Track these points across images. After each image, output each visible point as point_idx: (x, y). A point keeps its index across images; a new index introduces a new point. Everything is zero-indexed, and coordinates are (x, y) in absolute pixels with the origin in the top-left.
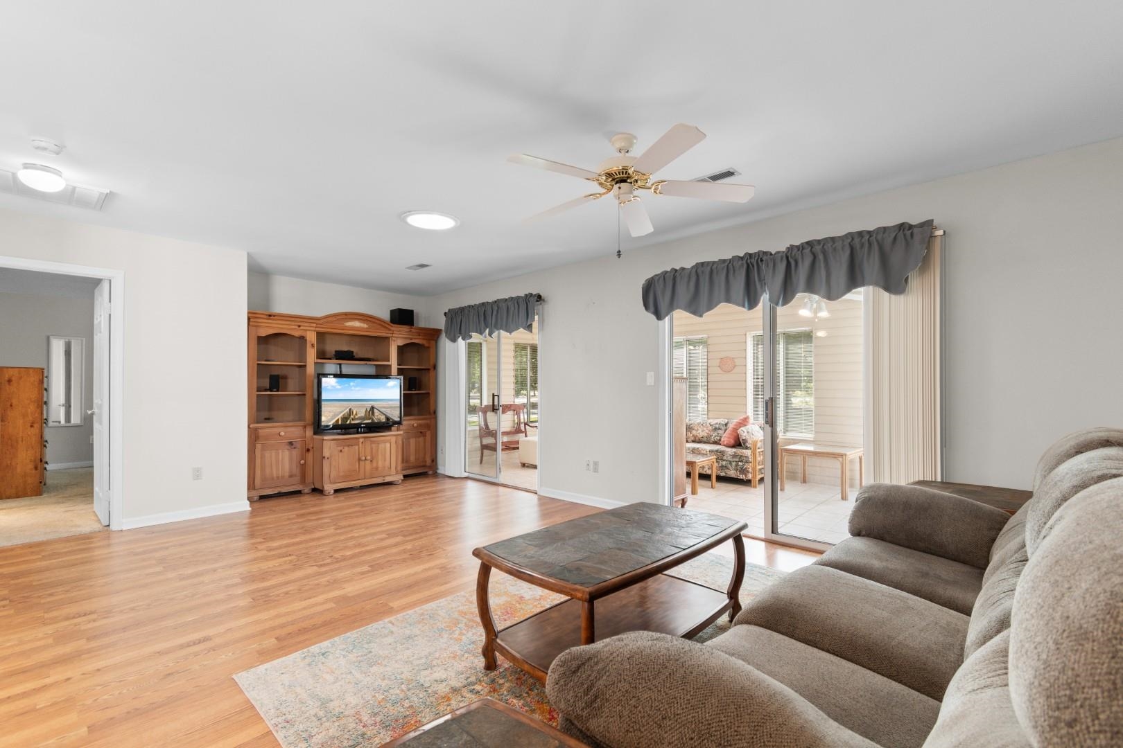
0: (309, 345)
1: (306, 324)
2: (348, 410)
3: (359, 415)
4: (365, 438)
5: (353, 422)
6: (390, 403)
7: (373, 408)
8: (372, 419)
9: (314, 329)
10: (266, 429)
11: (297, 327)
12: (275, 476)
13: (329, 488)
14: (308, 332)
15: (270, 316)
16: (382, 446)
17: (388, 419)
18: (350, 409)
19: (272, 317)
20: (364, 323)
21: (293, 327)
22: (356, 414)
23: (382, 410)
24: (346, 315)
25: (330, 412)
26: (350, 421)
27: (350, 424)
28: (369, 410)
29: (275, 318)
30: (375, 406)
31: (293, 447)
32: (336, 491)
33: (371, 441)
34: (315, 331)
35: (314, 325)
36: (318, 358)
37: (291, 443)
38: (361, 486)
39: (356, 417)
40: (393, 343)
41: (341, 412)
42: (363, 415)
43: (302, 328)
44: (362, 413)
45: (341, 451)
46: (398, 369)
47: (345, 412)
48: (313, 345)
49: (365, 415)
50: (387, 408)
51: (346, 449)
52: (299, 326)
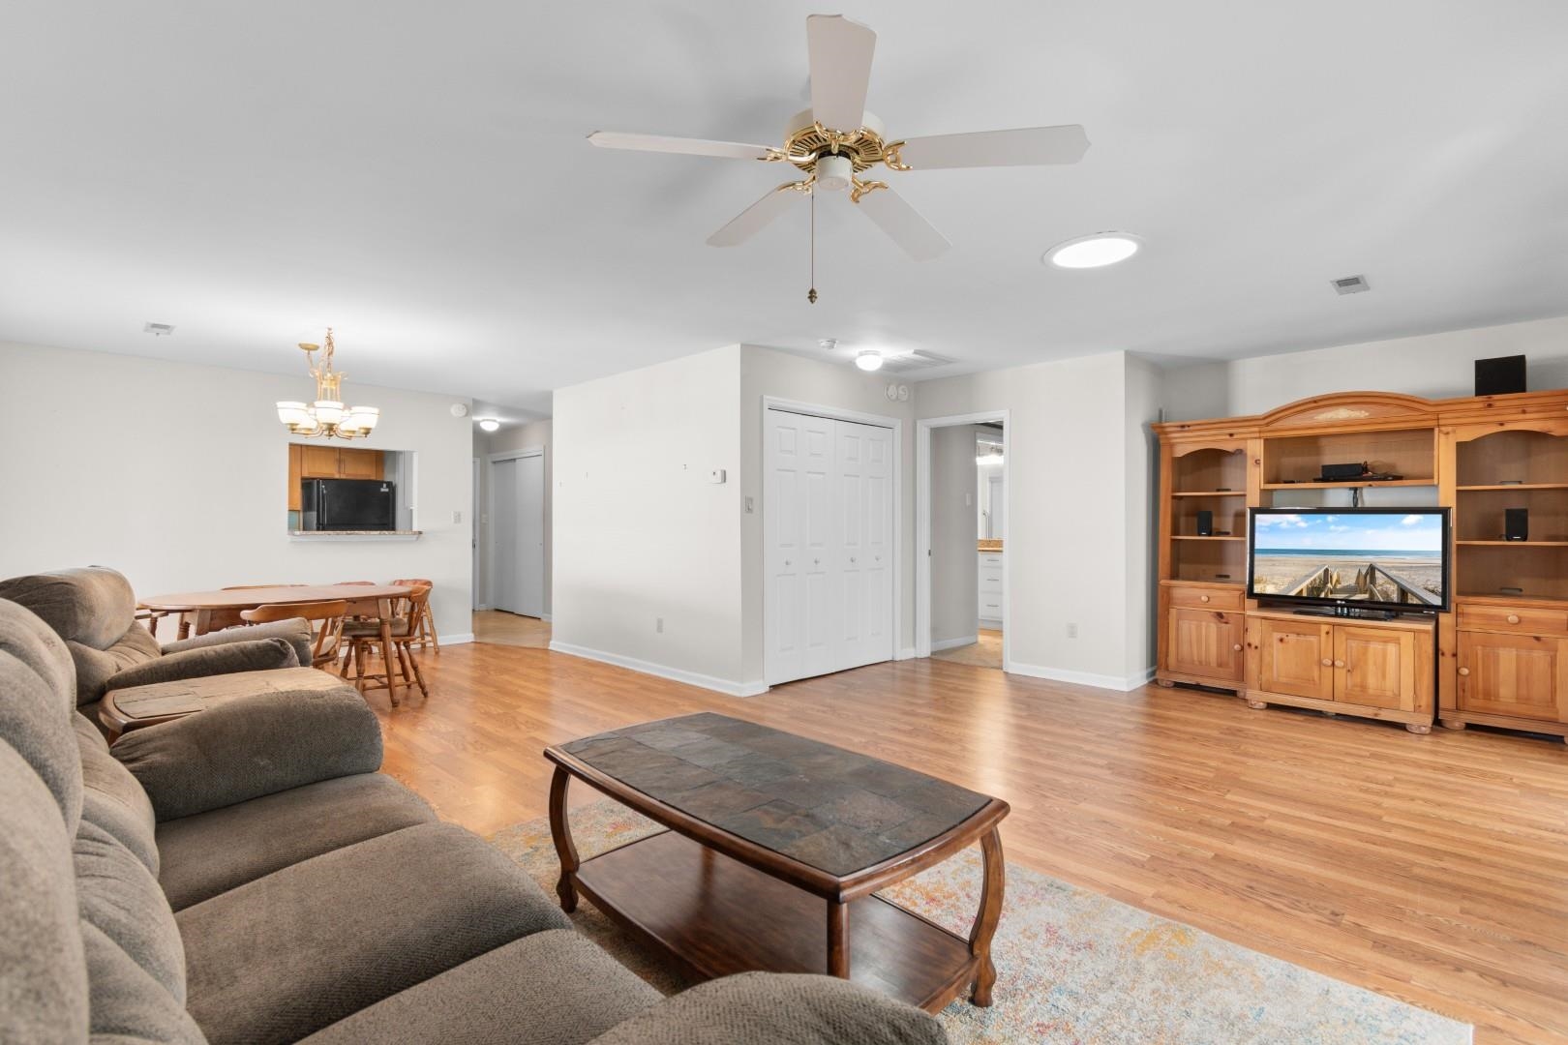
0: (1250, 462)
1: (1241, 430)
2: (1321, 571)
3: (1344, 584)
4: (1334, 625)
5: (1330, 596)
6: (1409, 559)
7: (1372, 569)
8: (1372, 594)
9: (1258, 435)
10: (1185, 590)
11: (1228, 437)
12: (1196, 659)
13: (1257, 696)
14: (1249, 442)
15: (1183, 426)
16: (1375, 647)
17: (1403, 592)
18: (1326, 571)
19: (1187, 428)
20: (1361, 410)
21: (1224, 437)
22: (1338, 581)
23: (1393, 573)
24: (1315, 402)
25: (1285, 576)
26: (1326, 594)
27: (1326, 599)
28: (1364, 572)
29: (1191, 428)
30: (1378, 565)
31: (1224, 620)
32: (1271, 707)
33: (1348, 633)
34: (1260, 438)
35: (1256, 429)
36: (1268, 481)
37: (1220, 615)
38: (1337, 714)
39: (1339, 586)
40: (1443, 438)
41: (1309, 576)
42: (1352, 582)
43: (1235, 437)
44: (1350, 579)
45: (1281, 640)
46: (1458, 491)
47: (1316, 575)
48: (1257, 462)
49: (1357, 582)
50: (1402, 569)
51: (1292, 637)
52: (1231, 435)
